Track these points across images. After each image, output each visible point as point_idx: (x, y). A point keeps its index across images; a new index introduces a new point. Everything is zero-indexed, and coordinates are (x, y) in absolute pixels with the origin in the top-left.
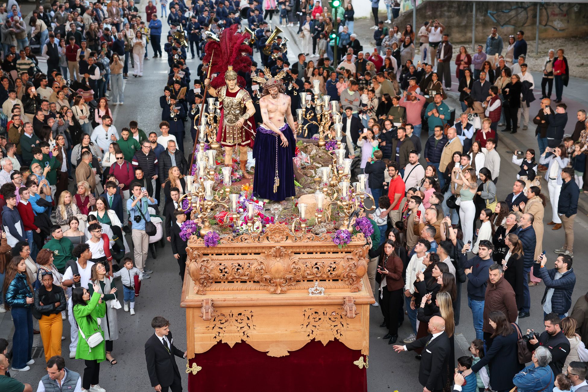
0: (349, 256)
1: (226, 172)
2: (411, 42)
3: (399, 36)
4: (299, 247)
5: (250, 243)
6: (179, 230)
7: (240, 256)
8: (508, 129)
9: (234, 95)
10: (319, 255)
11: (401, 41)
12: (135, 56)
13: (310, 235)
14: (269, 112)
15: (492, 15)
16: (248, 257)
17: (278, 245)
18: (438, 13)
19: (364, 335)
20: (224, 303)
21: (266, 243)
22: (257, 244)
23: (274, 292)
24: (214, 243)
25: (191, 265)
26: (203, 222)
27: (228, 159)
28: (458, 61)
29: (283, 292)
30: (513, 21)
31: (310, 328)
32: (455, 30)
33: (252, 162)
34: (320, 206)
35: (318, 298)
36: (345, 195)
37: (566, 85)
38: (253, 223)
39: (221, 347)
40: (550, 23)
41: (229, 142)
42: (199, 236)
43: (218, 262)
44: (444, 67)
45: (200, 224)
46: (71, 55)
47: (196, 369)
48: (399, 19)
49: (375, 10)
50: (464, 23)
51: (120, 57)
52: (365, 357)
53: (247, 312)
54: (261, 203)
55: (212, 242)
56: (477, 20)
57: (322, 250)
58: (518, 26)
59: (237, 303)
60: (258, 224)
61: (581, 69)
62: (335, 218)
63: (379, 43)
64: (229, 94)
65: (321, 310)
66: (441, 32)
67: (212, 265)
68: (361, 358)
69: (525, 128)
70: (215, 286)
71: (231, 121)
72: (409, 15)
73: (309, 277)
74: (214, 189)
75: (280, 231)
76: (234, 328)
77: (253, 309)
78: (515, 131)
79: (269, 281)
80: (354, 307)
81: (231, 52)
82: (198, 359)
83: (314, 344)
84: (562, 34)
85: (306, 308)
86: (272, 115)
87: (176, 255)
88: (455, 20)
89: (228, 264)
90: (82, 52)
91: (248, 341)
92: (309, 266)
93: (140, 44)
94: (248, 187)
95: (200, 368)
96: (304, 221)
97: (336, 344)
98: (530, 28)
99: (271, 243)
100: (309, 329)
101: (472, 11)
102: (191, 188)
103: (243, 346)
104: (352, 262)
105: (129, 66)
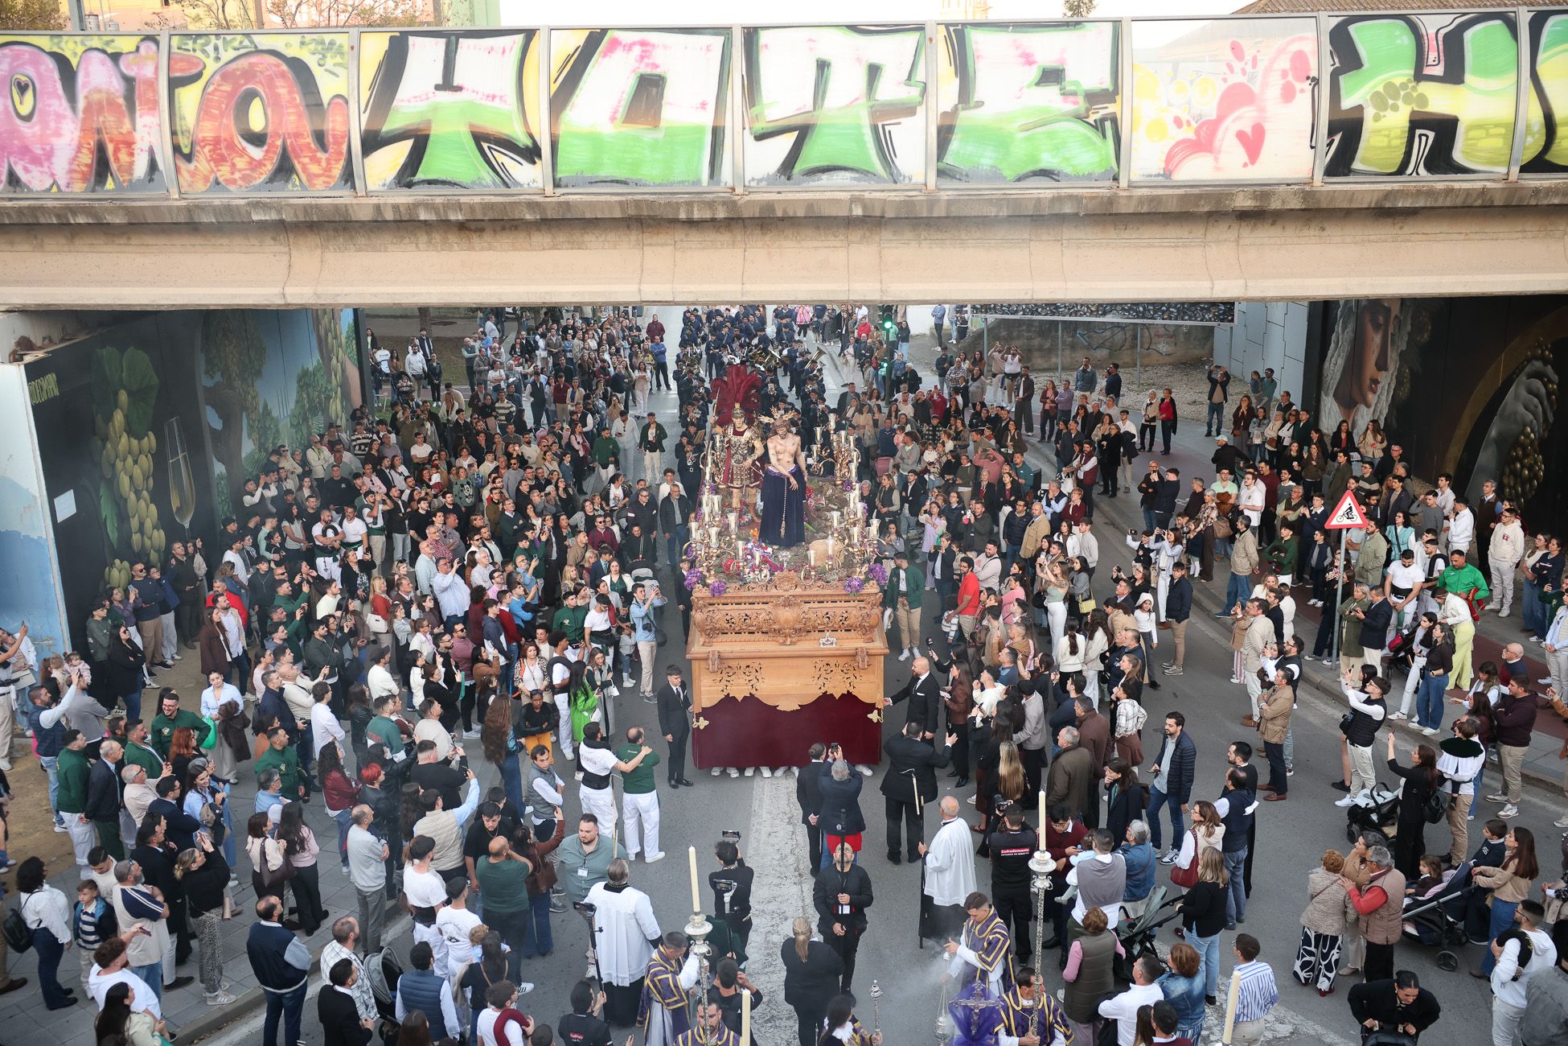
0: (862, 605)
1: (732, 518)
2: (982, 374)
3: (966, 365)
4: (809, 596)
5: (758, 592)
6: (684, 578)
7: (747, 606)
8: (1106, 492)
9: (741, 434)
10: (830, 605)
11: (970, 371)
12: (638, 393)
13: (820, 583)
14: (777, 453)
15: (1082, 336)
16: (756, 606)
17: (787, 594)
18: (1015, 334)
19: (878, 688)
20: (731, 655)
21: (774, 592)
22: (765, 593)
23: (784, 644)
24: (720, 592)
25: (697, 616)
26: (709, 571)
27: (736, 503)
28: (1044, 398)
29: (792, 643)
30: (1108, 344)
31: (822, 680)
32: (1036, 354)
33: (760, 505)
34: (830, 553)
35: (829, 649)
36: (856, 541)
37: (1175, 433)
38: (761, 571)
39: (728, 700)
40: (1153, 347)
41: (737, 484)
42: (705, 585)
43: (724, 613)
44: (1024, 406)
45: (705, 573)
46: (559, 396)
47: (703, 723)
48: (967, 339)
49: (939, 327)
50: (1047, 345)
51: (619, 395)
52: (879, 710)
53: (755, 664)
54: (770, 550)
55: (717, 591)
56: (1064, 343)
57: (833, 599)
58: (1114, 350)
59: (744, 655)
60: (766, 572)
61: (1193, 408)
62: (848, 563)
63: (942, 373)
64: (736, 433)
65: (832, 661)
66: (1020, 361)
67: (718, 616)
68: (876, 712)
69: (1127, 490)
70: (721, 637)
71: (738, 462)
72: (979, 335)
73: (820, 627)
74: (720, 534)
75: (789, 580)
76: (742, 681)
77: (761, 661)
78: (1114, 495)
79: (778, 632)
80: (866, 659)
81: (738, 390)
82: (706, 713)
83: (826, 698)
84: (1168, 359)
85: (817, 660)
86: (781, 457)
87: (681, 607)
88: (1036, 342)
89: (734, 614)
90: (573, 393)
91: (757, 695)
92: (820, 615)
93: (644, 378)
94: (755, 532)
95: (707, 723)
96: (814, 568)
97: (849, 697)
98: (1129, 352)
99: (780, 592)
100: (821, 682)
101: (1057, 331)
102: (696, 535)
103: (751, 699)
104: (864, 611)
105: (631, 403)
